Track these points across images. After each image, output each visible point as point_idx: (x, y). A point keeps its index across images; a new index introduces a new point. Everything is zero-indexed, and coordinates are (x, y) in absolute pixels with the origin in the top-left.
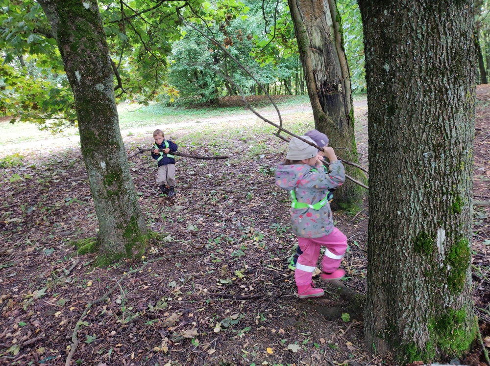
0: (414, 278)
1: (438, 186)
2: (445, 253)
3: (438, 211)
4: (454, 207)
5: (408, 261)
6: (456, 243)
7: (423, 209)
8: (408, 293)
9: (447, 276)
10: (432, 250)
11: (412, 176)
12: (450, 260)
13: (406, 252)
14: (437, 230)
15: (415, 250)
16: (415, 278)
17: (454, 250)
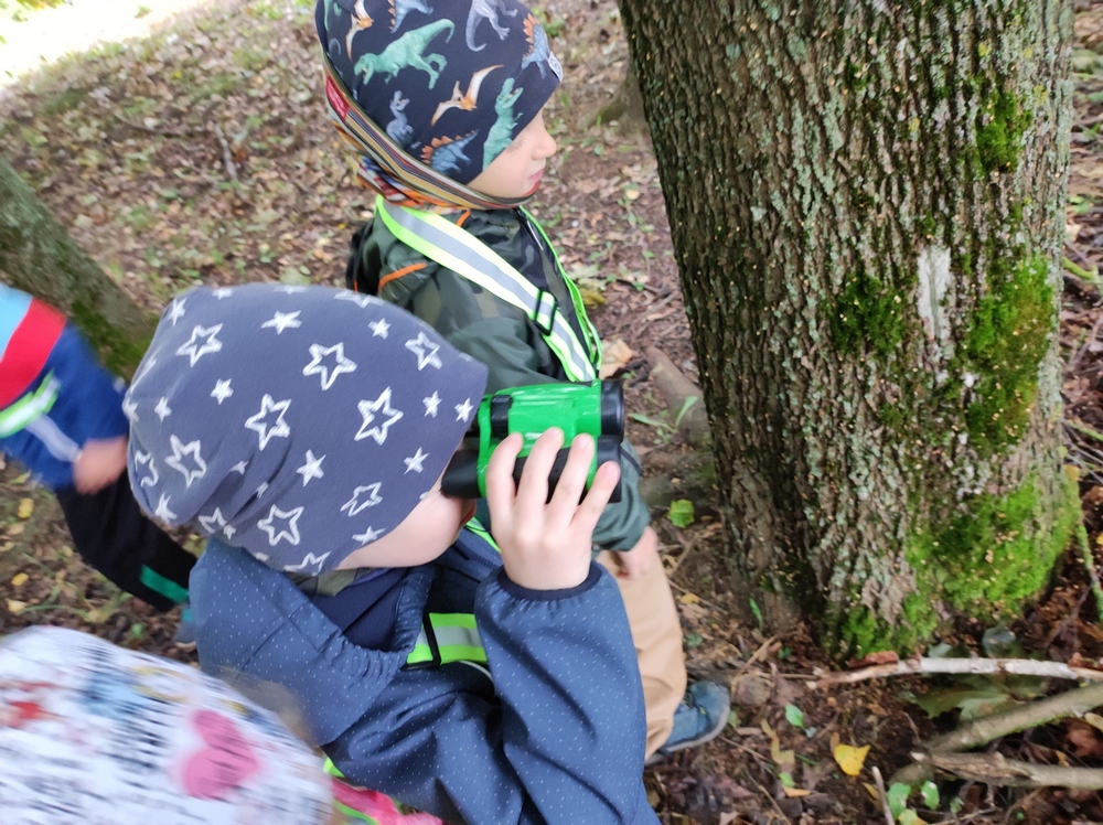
0: (843, 434)
1: (908, 62)
2: (953, 332)
3: (913, 179)
4: (985, 145)
5: (815, 382)
6: (997, 286)
7: (849, 183)
8: (831, 479)
9: (966, 407)
10: (900, 331)
11: (785, 42)
12: (972, 355)
13: (806, 353)
14: (915, 255)
15: (834, 344)
16: (848, 435)
17: (986, 317)
